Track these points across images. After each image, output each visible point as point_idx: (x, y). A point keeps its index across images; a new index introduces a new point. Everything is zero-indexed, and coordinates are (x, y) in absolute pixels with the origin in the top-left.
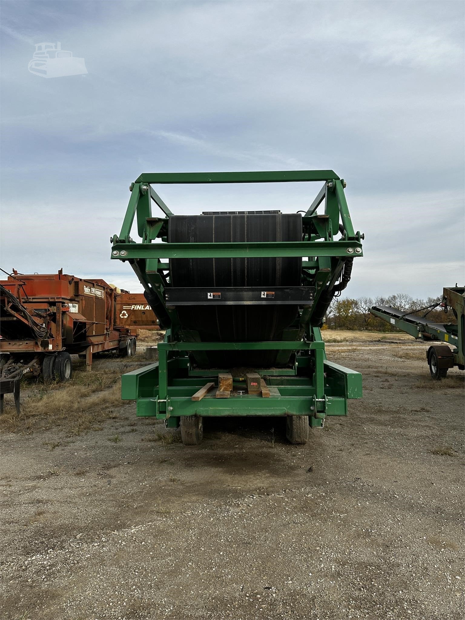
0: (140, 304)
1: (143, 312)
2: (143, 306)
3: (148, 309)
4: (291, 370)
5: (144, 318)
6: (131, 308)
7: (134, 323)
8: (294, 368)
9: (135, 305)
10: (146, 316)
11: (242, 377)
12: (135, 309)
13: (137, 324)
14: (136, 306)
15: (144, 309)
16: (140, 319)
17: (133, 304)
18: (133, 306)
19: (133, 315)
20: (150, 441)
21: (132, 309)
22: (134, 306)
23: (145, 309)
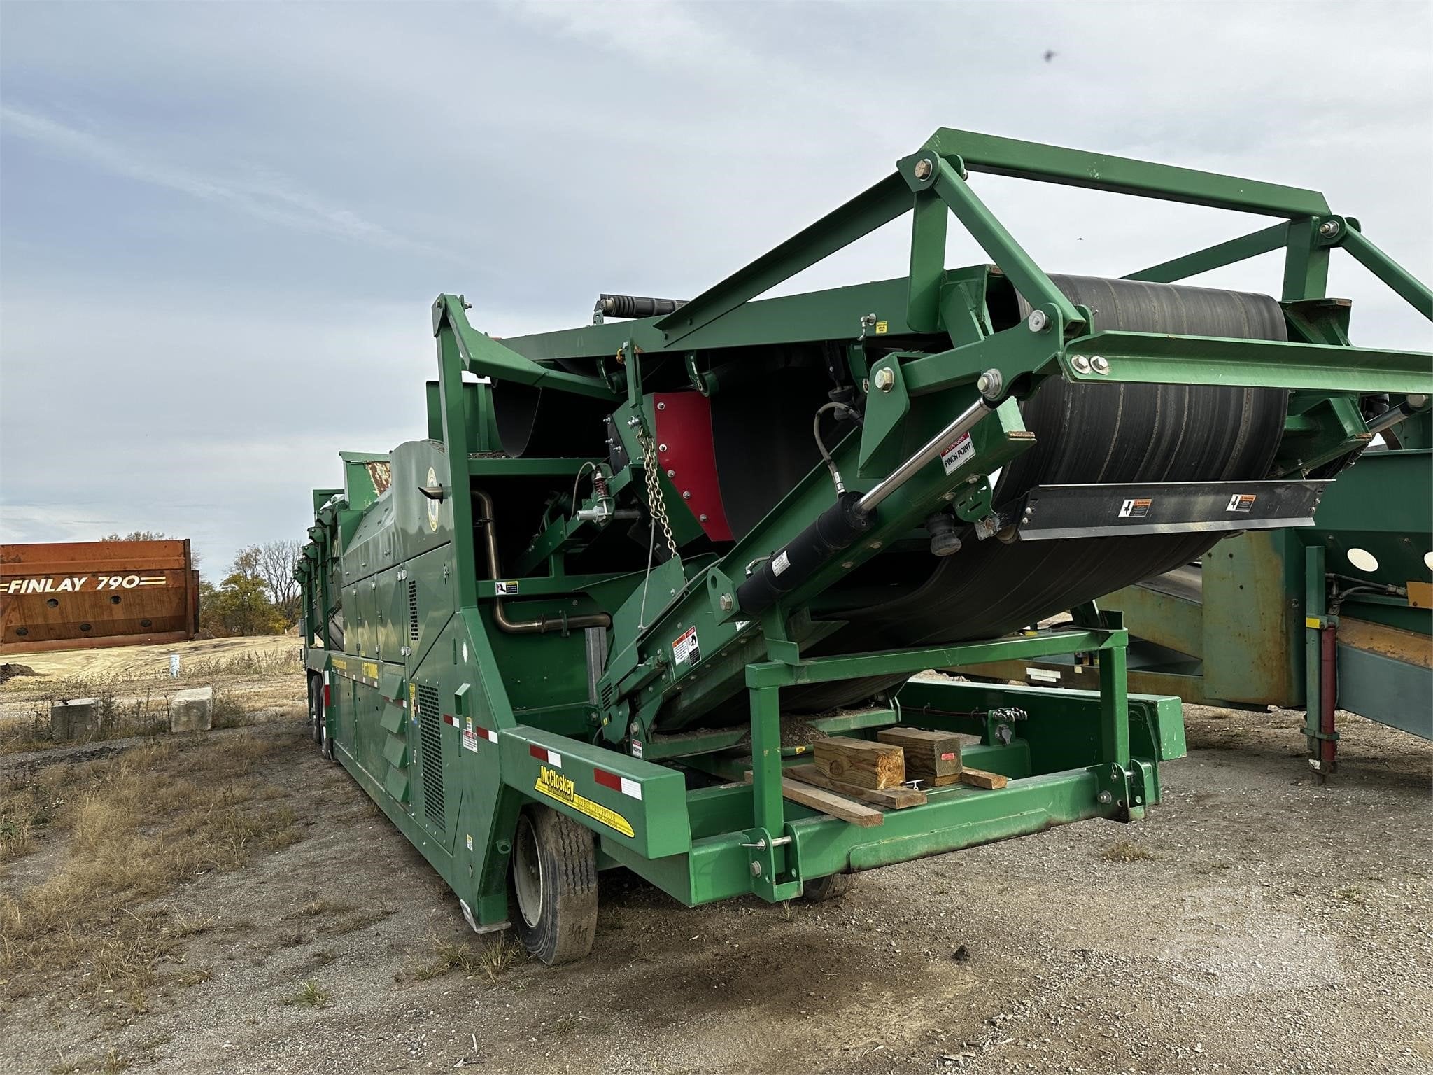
0: (38, 577)
1: (51, 600)
2: (50, 581)
3: (70, 588)
4: (886, 711)
5: (54, 616)
6: (9, 588)
7: (19, 633)
8: (892, 706)
9: (24, 580)
10: (61, 613)
11: (800, 744)
12: (23, 591)
13: (27, 638)
14: (26, 582)
15: (53, 590)
16: (40, 621)
17: (15, 577)
18: (14, 583)
19: (13, 610)
20: (424, 977)
21: (11, 591)
22: (20, 582)
23: (59, 590)
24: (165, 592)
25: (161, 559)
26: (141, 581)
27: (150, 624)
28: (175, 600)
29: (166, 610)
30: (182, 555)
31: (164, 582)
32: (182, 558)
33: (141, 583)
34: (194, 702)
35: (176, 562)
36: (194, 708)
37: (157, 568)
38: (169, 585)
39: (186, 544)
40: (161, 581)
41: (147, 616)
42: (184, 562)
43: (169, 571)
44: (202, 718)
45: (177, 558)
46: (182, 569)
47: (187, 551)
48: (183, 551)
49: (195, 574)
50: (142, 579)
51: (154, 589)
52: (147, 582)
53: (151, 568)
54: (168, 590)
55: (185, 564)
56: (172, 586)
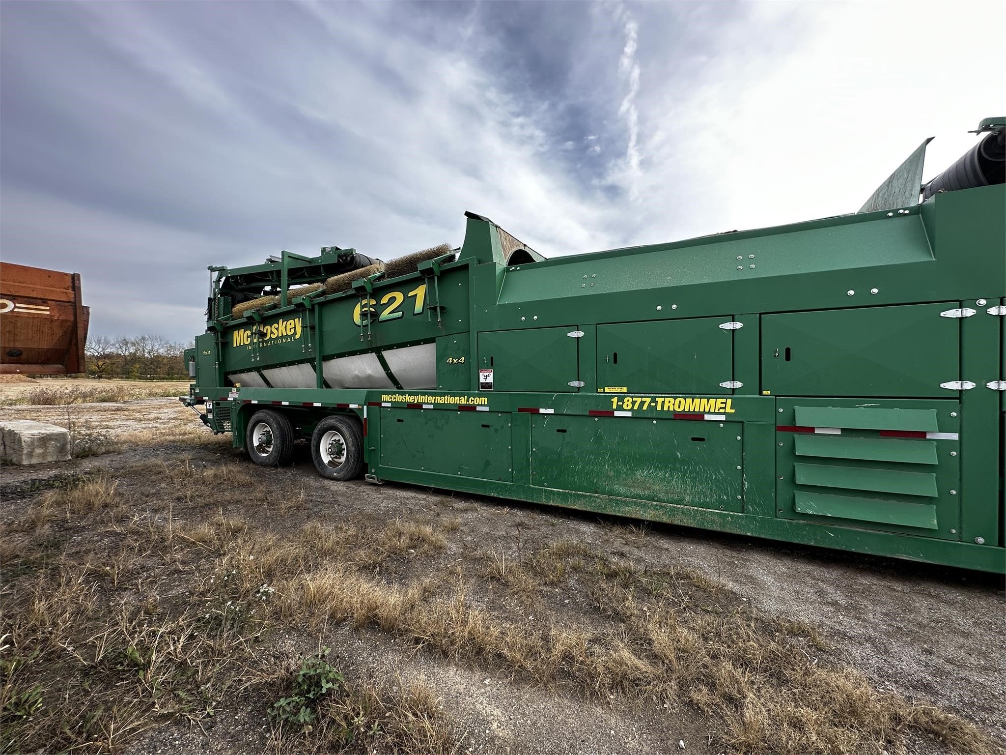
24: (48, 322)
25: (43, 287)
26: (15, 307)
27: (20, 354)
28: (59, 333)
29: (45, 343)
30: (70, 289)
31: (48, 313)
32: (70, 291)
33: (16, 310)
34: (52, 434)
35: (62, 294)
36: (51, 439)
37: (39, 297)
38: (54, 316)
39: (76, 278)
40: (45, 311)
41: (19, 345)
42: (73, 296)
43: (54, 302)
44: (62, 450)
45: (65, 291)
46: (71, 302)
47: (76, 284)
48: (71, 285)
49: (85, 310)
50: (18, 305)
51: (34, 318)
52: (22, 309)
53: (31, 296)
54: (52, 321)
55: (75, 297)
56: (58, 317)
